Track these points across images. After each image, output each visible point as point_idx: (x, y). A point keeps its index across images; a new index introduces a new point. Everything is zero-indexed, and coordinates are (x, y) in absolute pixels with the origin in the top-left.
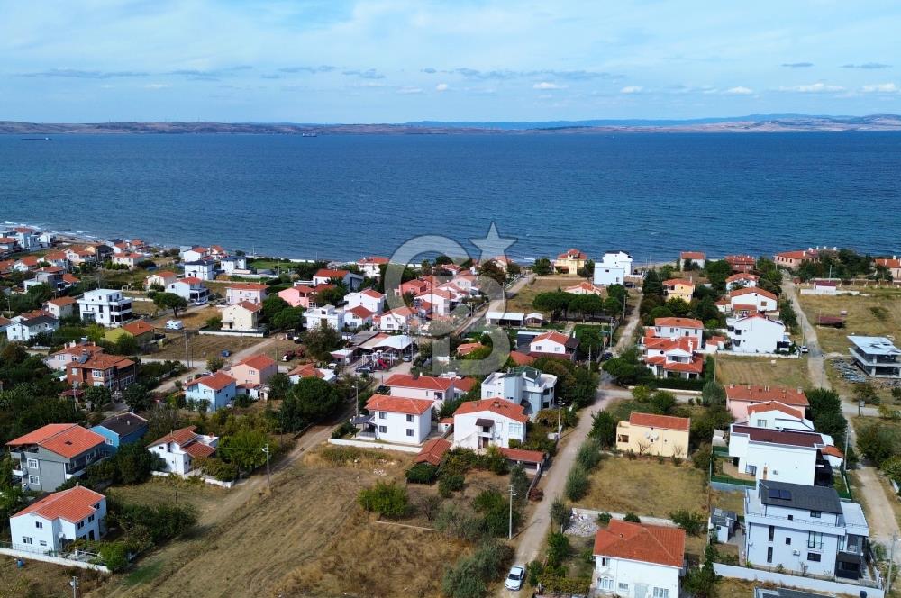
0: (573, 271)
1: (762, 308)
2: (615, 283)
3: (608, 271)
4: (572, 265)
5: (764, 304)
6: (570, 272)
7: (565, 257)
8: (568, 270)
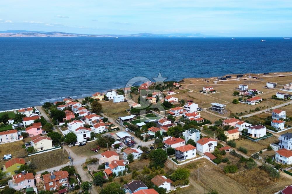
0: (101, 99)
1: (175, 101)
2: (122, 101)
3: (119, 98)
4: (101, 98)
5: (175, 100)
6: (100, 100)
7: (97, 95)
8: (99, 99)
